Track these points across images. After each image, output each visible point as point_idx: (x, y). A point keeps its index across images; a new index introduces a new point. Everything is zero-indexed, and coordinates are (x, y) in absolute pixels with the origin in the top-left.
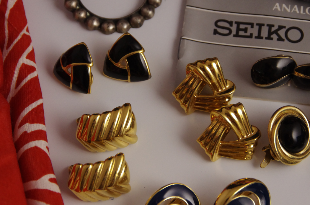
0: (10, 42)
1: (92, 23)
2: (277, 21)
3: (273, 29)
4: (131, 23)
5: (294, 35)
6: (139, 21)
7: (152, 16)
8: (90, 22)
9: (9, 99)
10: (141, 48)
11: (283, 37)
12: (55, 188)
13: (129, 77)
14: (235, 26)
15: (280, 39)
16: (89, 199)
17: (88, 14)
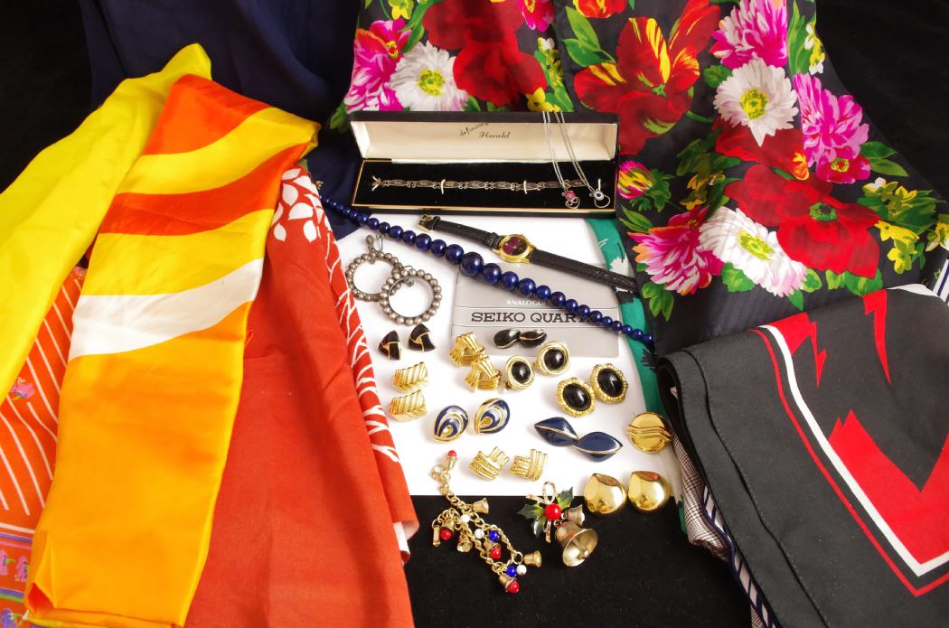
0: (351, 333)
1: (400, 320)
2: (509, 311)
3: (507, 315)
4: (423, 319)
5: (519, 317)
6: (428, 317)
7: (435, 314)
8: (398, 320)
9: (352, 366)
10: (429, 331)
11: (513, 319)
12: (382, 413)
13: (423, 349)
14: (484, 315)
15: (511, 320)
16: (402, 419)
17: (397, 315)
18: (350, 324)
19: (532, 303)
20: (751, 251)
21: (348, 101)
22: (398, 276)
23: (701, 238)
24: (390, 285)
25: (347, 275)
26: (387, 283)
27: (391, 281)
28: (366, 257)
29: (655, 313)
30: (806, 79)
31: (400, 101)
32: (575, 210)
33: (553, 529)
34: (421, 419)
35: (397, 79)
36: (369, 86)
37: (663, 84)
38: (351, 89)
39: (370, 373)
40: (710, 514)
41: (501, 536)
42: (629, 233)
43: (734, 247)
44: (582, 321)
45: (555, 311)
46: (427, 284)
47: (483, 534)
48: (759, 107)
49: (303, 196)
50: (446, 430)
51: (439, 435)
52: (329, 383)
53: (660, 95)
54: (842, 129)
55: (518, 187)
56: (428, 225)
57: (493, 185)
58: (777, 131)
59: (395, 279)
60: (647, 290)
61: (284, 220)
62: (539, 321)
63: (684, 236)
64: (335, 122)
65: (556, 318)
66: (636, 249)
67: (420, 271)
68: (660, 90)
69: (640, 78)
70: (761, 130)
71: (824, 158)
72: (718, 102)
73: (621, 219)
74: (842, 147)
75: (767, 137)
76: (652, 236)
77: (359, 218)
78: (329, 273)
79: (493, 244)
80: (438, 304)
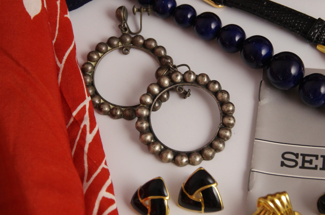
0: (90, 175)
1: (167, 156)
4: (203, 156)
6: (211, 154)
7: (222, 149)
8: (164, 155)
10: (214, 182)
13: (203, 208)
14: (301, 158)
17: (162, 147)
18: (89, 159)
22: (166, 82)
24: (154, 96)
25: (84, 70)
26: (149, 92)
27: (156, 90)
28: (115, 43)
46: (212, 98)
59: (161, 87)
67: (203, 75)
78: (58, 69)
79: (317, 38)
80: (228, 134)
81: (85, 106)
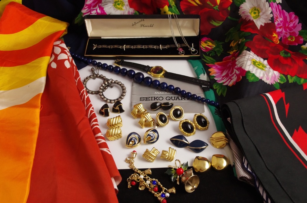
0: (87, 106)
2: (156, 96)
3: (155, 98)
5: (161, 99)
7: (123, 98)
8: (107, 101)
9: (88, 118)
10: (121, 104)
11: (158, 99)
12: (102, 136)
13: (119, 112)
14: (145, 98)
15: (157, 100)
17: (107, 99)
18: (86, 102)
19: (166, 93)
20: (257, 67)
21: (84, 11)
22: (106, 83)
23: (237, 63)
24: (103, 87)
25: (83, 83)
27: (104, 85)
28: (92, 77)
29: (219, 94)
30: (275, 5)
31: (105, 12)
32: (183, 56)
33: (180, 178)
34: (120, 140)
35: (105, 2)
36: (93, 5)
37: (218, 5)
38: (84, 6)
39: (96, 120)
40: (246, 166)
41: (157, 183)
42: (206, 64)
43: (250, 65)
44: (188, 99)
45: (176, 96)
46: (119, 86)
47: (150, 182)
48: (257, 14)
49: (63, 51)
50: (131, 143)
51: (128, 145)
52: (80, 122)
53: (217, 10)
54: (291, 25)
55: (158, 47)
56: (118, 63)
57: (146, 47)
58: (265, 24)
59: (105, 84)
60: (215, 86)
61: (55, 60)
62: (170, 100)
63: (230, 64)
64: (77, 21)
65: (177, 99)
66: (210, 70)
67: (116, 81)
68: (216, 8)
69: (208, 2)
70: (259, 23)
71: (284, 36)
72: (240, 12)
73: (203, 59)
74: (292, 31)
75: (261, 26)
76: (216, 65)
77: (88, 61)
78: (76, 82)
79: (148, 70)
80: (125, 94)
81: (84, 90)
